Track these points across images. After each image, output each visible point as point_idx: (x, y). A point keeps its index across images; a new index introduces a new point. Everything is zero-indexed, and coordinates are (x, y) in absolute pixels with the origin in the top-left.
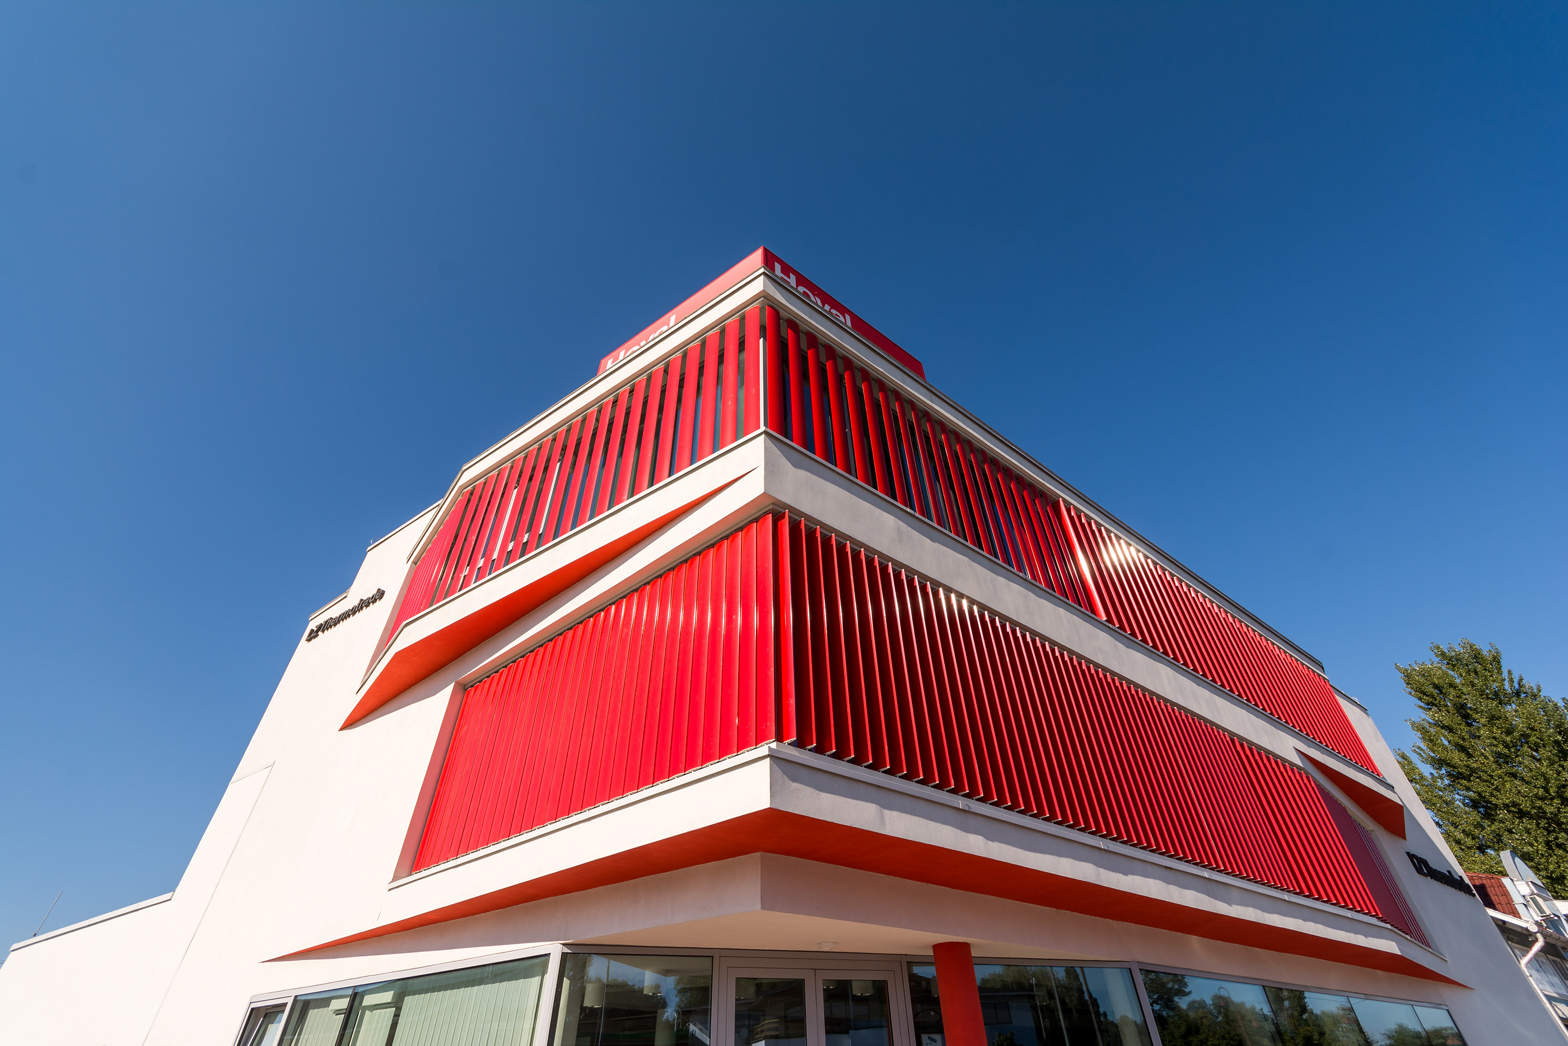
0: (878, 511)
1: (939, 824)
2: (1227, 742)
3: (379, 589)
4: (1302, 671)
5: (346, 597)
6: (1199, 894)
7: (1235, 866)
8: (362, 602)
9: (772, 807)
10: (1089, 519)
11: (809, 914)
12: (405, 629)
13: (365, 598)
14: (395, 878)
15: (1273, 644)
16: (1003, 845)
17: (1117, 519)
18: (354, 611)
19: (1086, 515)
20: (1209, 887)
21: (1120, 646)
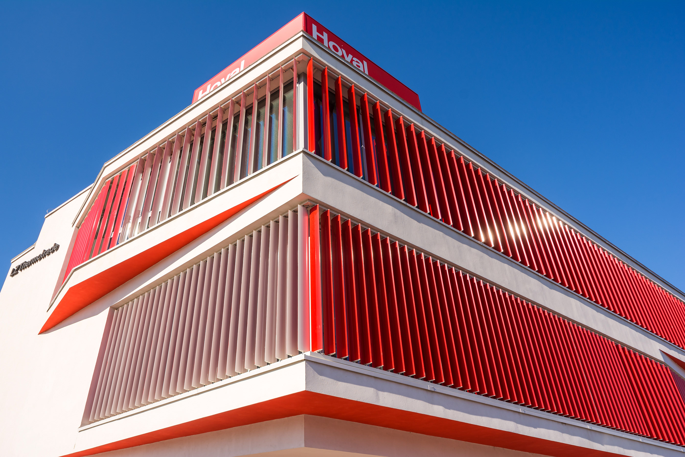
0: (381, 203)
1: (414, 400)
2: (613, 347)
3: (55, 244)
4: (672, 300)
5: (34, 248)
6: (582, 438)
7: (609, 422)
8: (45, 252)
9: (307, 390)
10: (531, 202)
11: (335, 450)
12: (74, 273)
13: (46, 249)
14: (82, 425)
15: (654, 283)
16: (455, 412)
17: (551, 202)
18: (40, 257)
19: (529, 200)
20: (589, 435)
21: (545, 287)
